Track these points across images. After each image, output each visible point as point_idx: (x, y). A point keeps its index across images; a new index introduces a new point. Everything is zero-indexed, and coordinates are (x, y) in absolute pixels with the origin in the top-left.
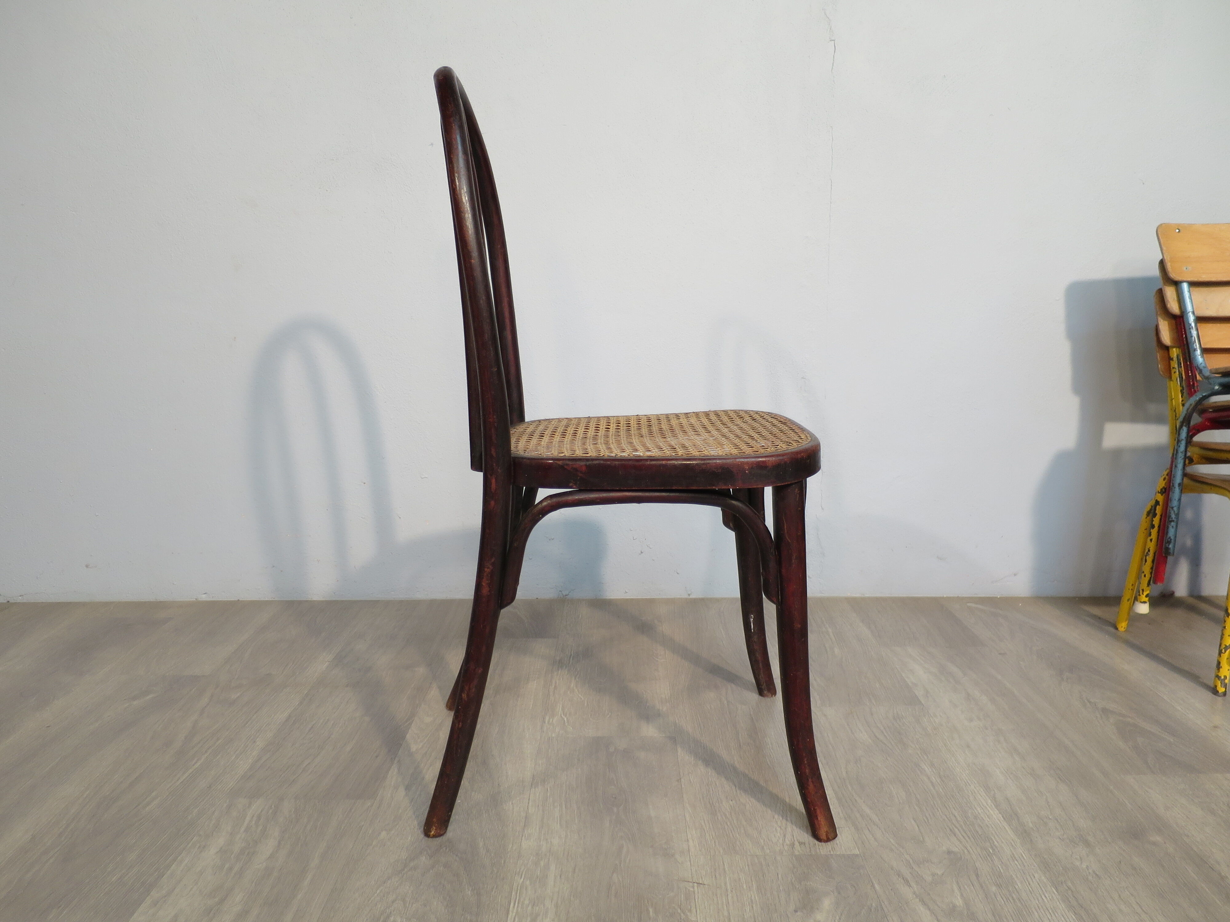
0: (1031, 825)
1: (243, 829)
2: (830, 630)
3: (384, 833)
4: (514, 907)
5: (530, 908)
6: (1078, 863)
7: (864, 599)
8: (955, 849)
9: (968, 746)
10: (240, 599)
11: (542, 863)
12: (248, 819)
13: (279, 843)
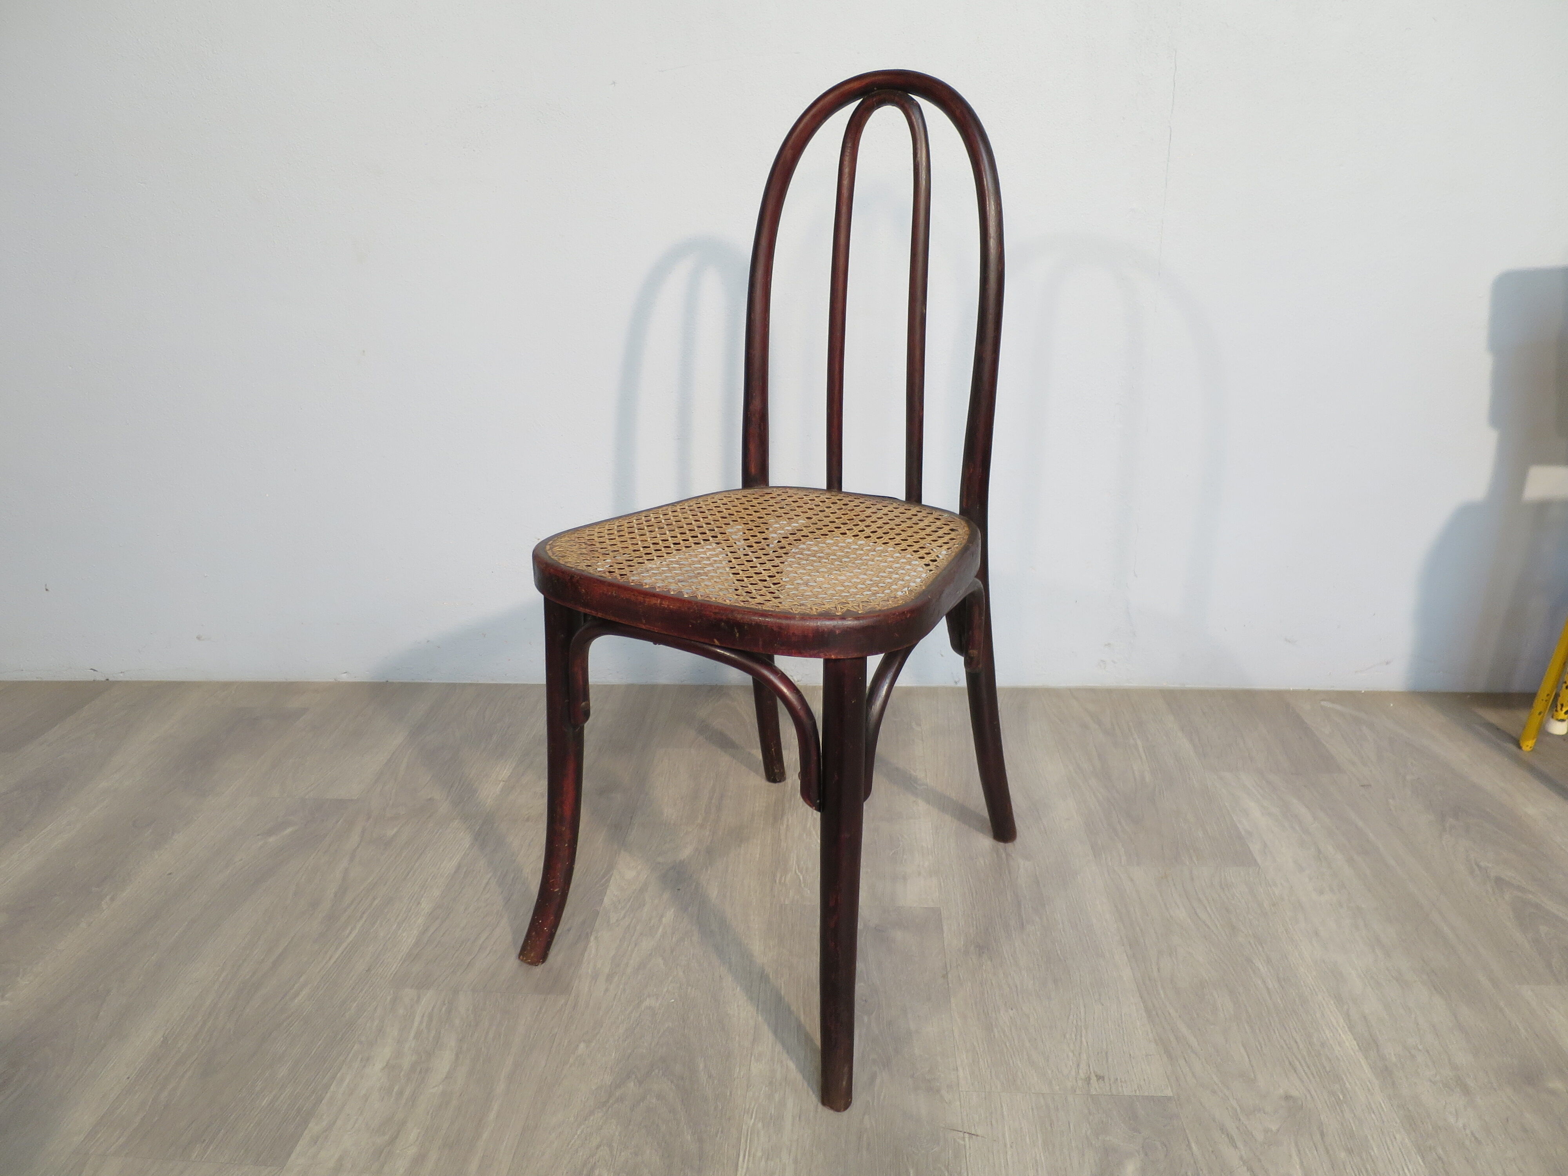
0: (1394, 1059)
1: (412, 1034)
3: (582, 1046)
4: (744, 1161)
5: (763, 1163)
6: (1452, 1120)
8: (1294, 1093)
9: (1317, 933)
10: (390, 681)
11: (777, 1097)
12: (417, 1019)
13: (457, 1055)
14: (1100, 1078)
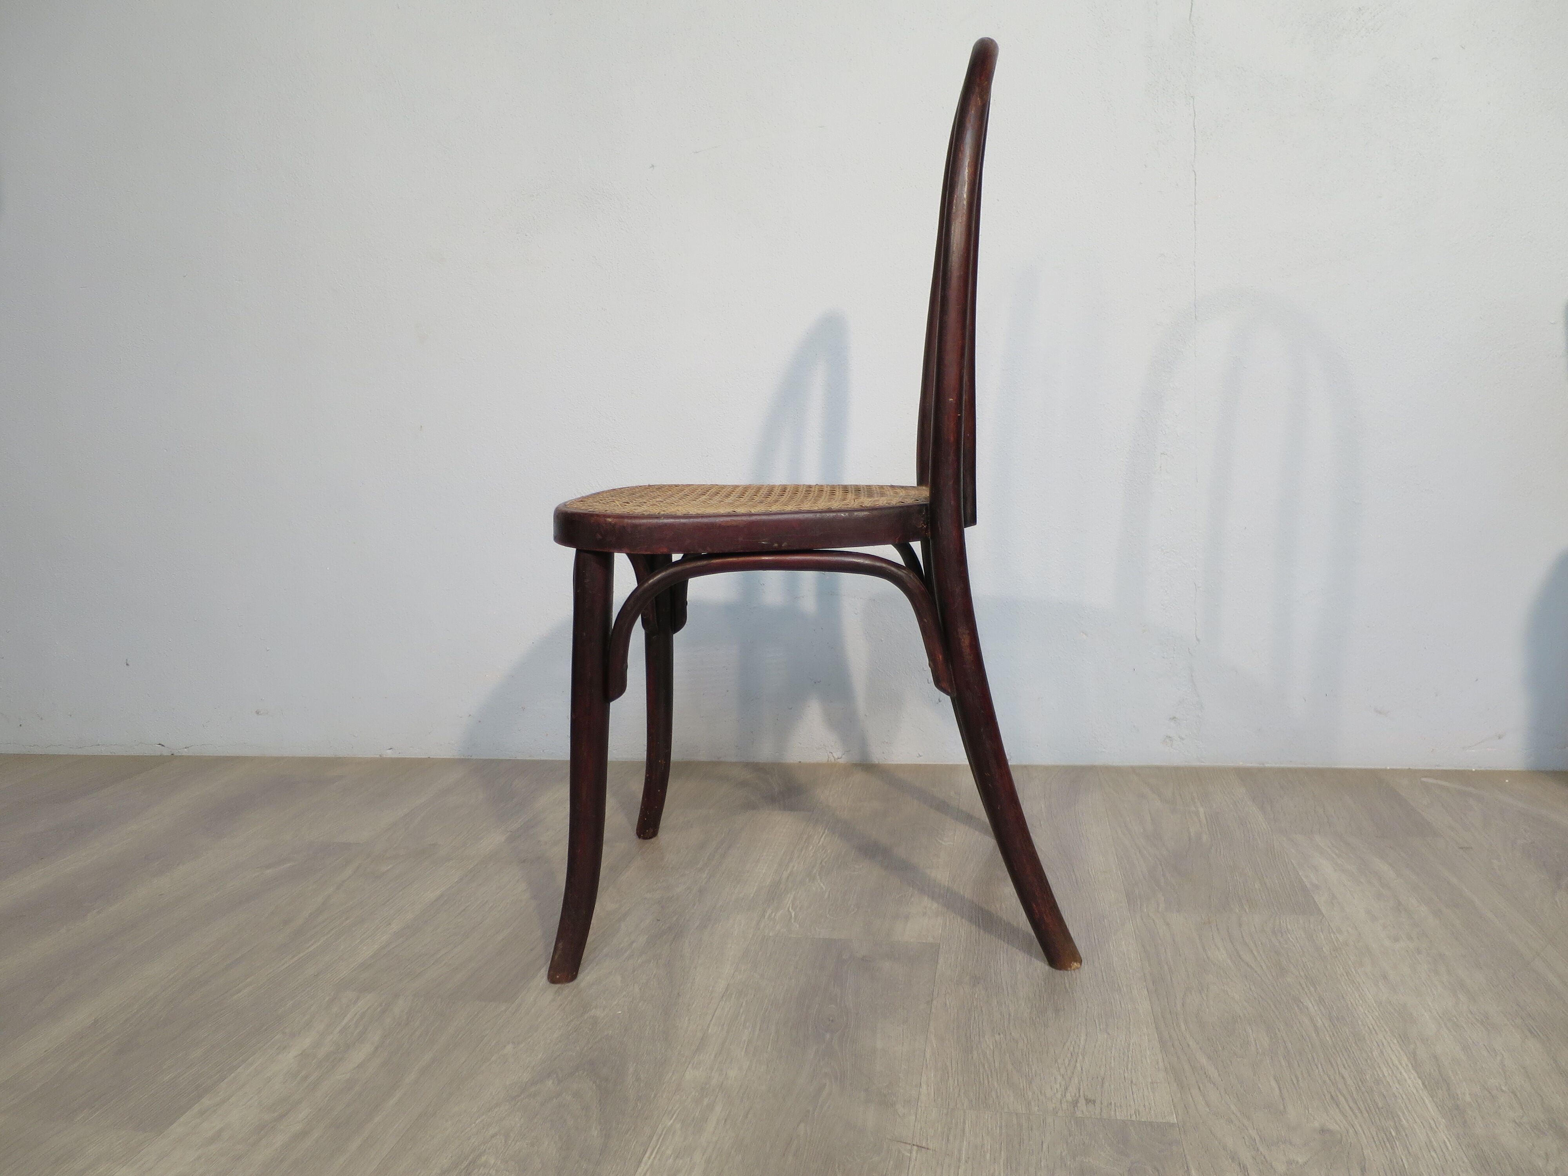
0: (1468, 1098)
1: (338, 1029)
2: (1201, 810)
3: (510, 1047)
4: (649, 1158)
5: (671, 1161)
7: (1261, 770)
8: (1333, 1127)
9: (1385, 977)
10: (431, 757)
11: (706, 1101)
12: (349, 1017)
13: (377, 1048)
14: (1088, 1101)
